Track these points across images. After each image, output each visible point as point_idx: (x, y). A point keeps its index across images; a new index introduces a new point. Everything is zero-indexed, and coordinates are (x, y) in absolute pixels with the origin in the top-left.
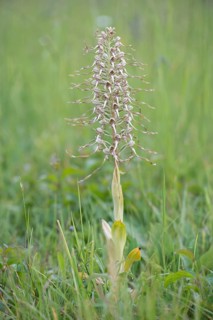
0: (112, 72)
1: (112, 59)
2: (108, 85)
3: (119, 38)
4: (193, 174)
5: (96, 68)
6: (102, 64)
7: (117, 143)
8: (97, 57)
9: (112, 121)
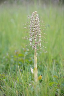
0: (36, 24)
1: (36, 20)
2: (34, 27)
3: (38, 14)
4: (56, 58)
5: (31, 23)
6: (33, 22)
7: (36, 44)
8: (31, 19)
9: (35, 38)
